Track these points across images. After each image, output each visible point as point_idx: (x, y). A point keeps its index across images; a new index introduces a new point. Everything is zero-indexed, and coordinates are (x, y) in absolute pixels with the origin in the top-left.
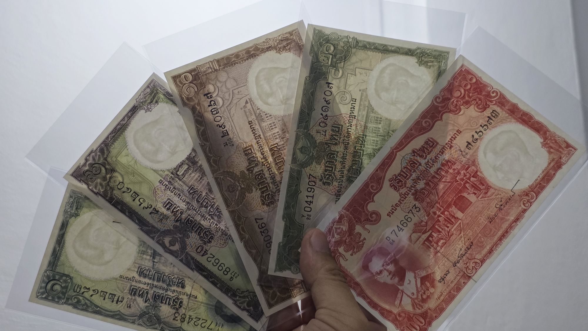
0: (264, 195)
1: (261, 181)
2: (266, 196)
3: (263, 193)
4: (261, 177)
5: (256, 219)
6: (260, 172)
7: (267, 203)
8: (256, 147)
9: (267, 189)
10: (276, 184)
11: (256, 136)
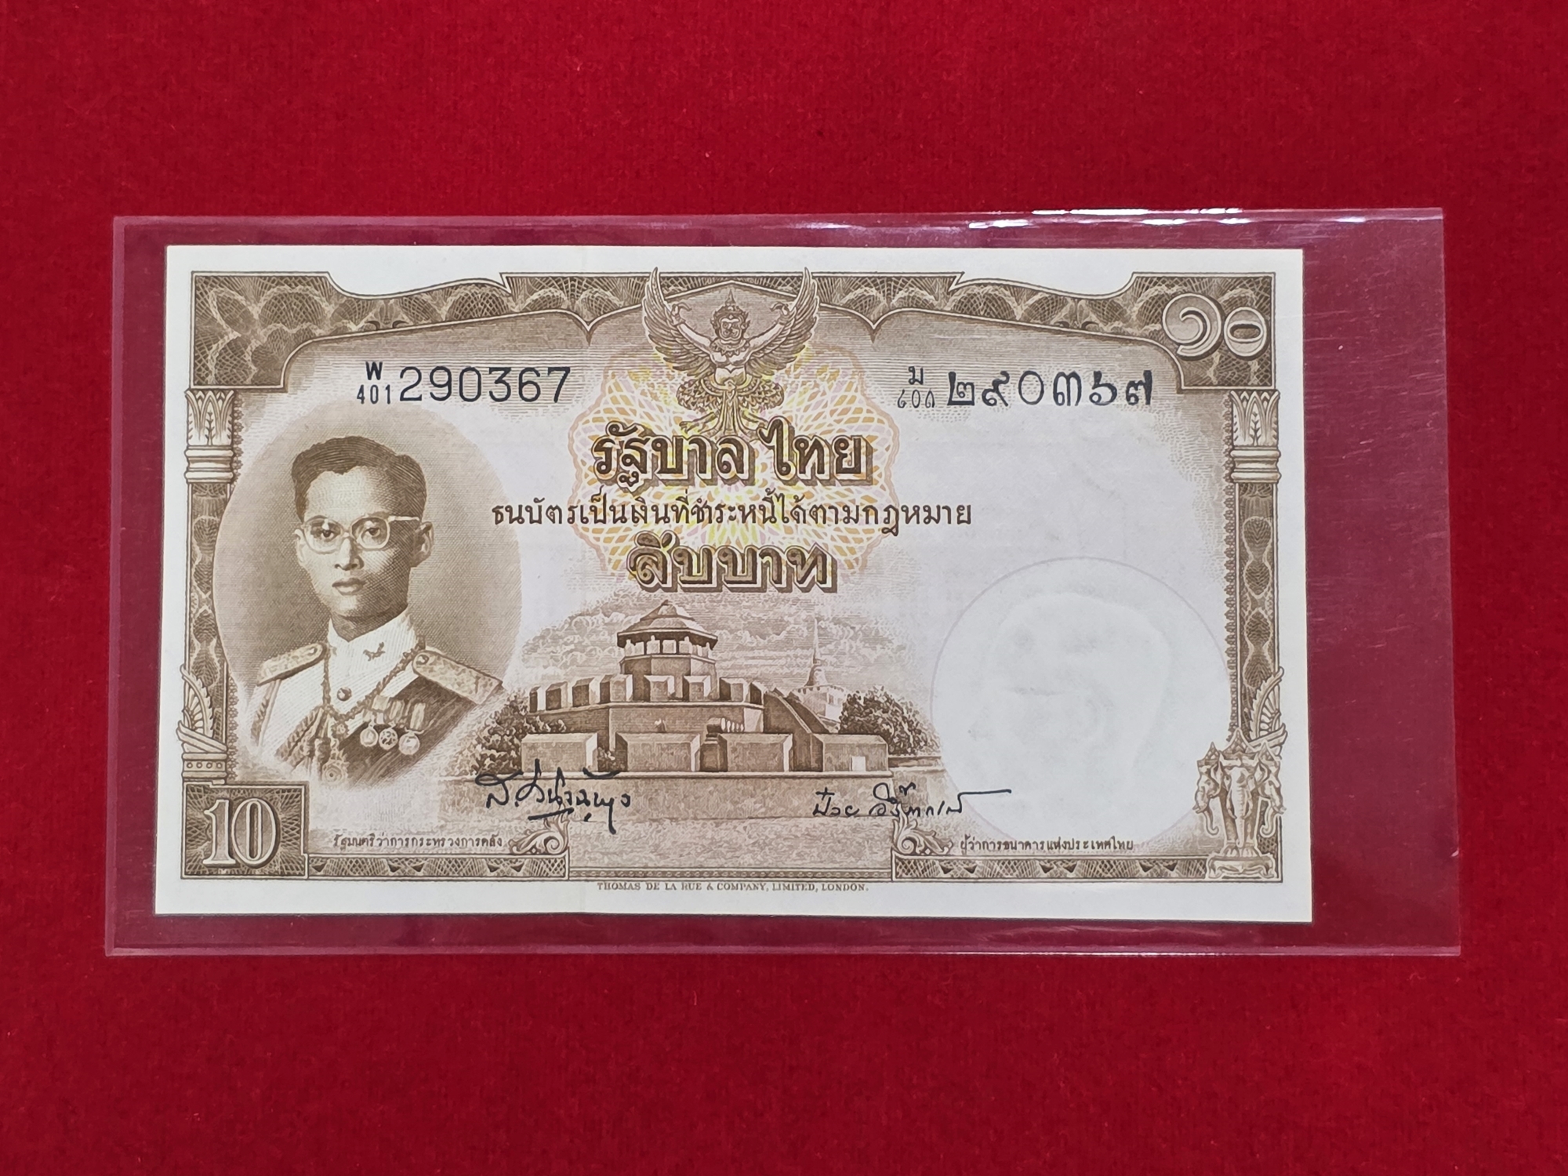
0: (648, 447)
1: (709, 459)
2: (643, 453)
3: (660, 445)
4: (726, 463)
5: (567, 370)
6: (746, 468)
7: (608, 445)
8: (858, 495)
9: (664, 470)
10: (672, 514)
11: (902, 515)
